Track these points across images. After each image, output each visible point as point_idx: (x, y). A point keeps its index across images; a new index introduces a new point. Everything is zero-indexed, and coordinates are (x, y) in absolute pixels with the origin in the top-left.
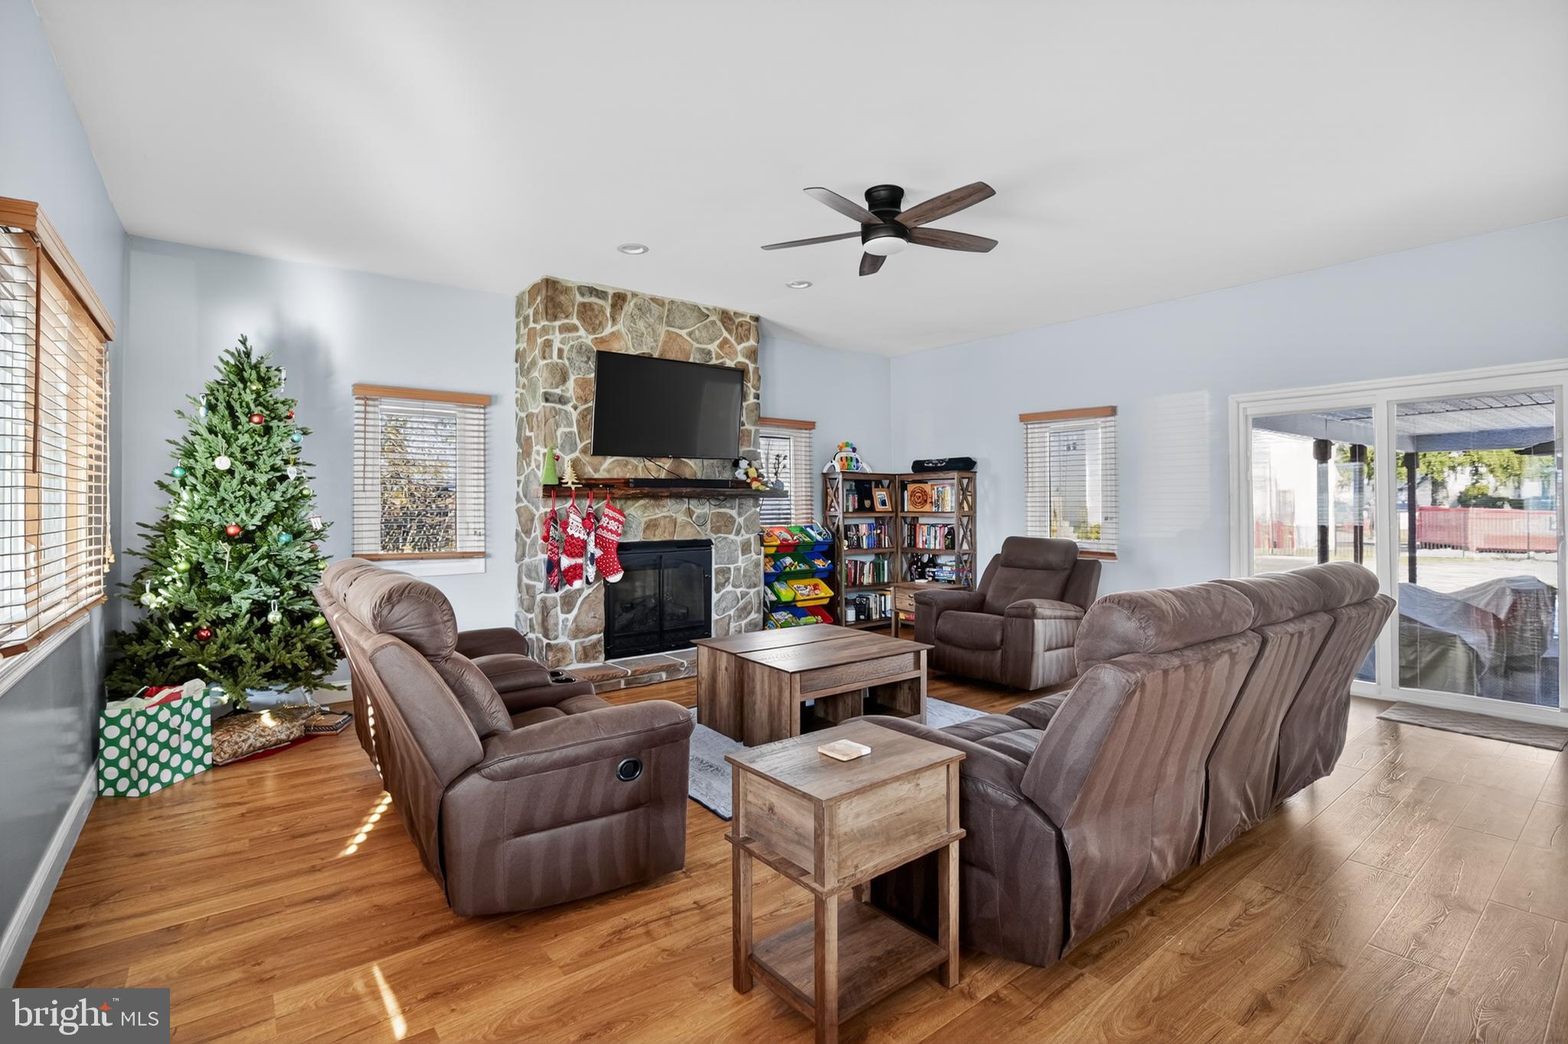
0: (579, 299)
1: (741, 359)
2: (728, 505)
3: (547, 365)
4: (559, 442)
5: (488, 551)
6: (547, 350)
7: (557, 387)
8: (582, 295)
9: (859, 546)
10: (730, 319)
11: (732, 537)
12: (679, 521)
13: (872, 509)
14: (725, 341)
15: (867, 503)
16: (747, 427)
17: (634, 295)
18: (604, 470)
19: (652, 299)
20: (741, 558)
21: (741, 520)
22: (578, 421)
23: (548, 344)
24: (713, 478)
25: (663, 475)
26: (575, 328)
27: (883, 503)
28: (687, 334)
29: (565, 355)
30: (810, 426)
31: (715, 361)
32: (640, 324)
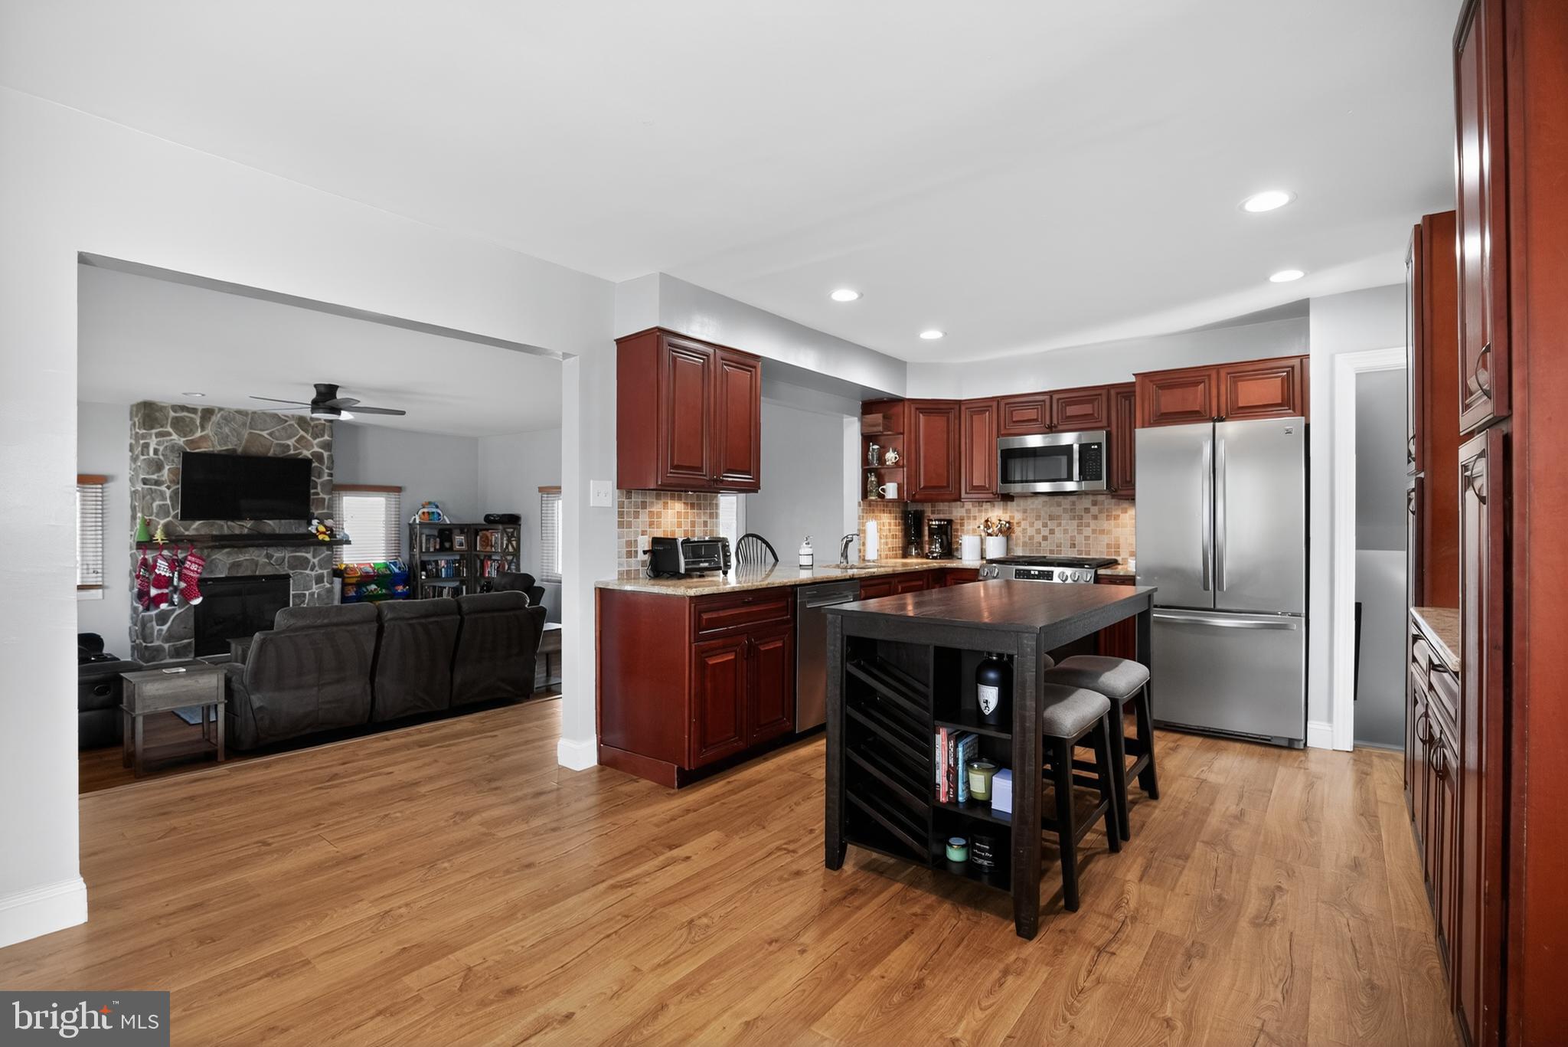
0: (172, 414)
1: (316, 449)
2: (304, 550)
3: (145, 459)
4: (155, 511)
5: (106, 584)
6: (145, 449)
7: (153, 474)
8: (175, 412)
9: (438, 575)
10: (307, 423)
11: (308, 572)
12: (260, 563)
13: (451, 549)
14: (302, 437)
15: (447, 545)
16: (322, 495)
17: (220, 409)
18: (194, 529)
19: (236, 412)
20: (314, 586)
21: (316, 561)
22: (170, 497)
23: (146, 446)
24: (291, 532)
25: (246, 531)
26: (169, 434)
27: (461, 544)
28: (268, 434)
29: (160, 453)
30: (398, 490)
31: (292, 452)
32: (227, 430)
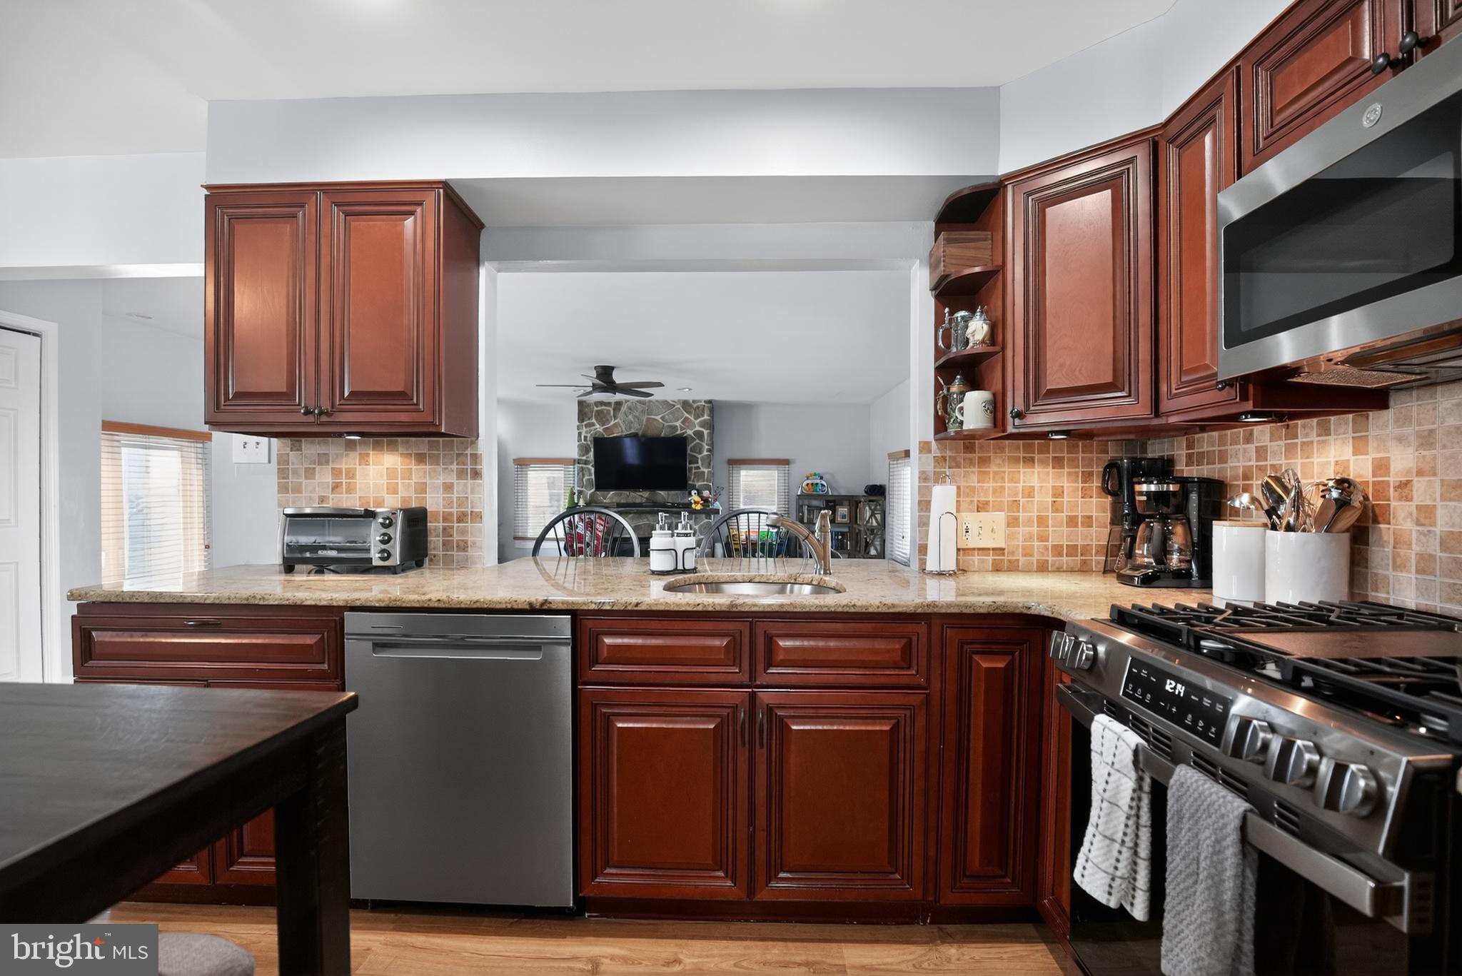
0: (596, 409)
1: (698, 428)
3: (578, 445)
6: (579, 438)
7: (584, 456)
8: (597, 406)
10: (691, 406)
14: (687, 419)
16: (702, 469)
17: (628, 401)
19: (638, 402)
23: (579, 435)
24: (675, 501)
25: (644, 500)
26: (593, 424)
27: (844, 517)
28: (661, 418)
29: (588, 439)
30: (786, 462)
31: (679, 432)
32: (631, 417)
